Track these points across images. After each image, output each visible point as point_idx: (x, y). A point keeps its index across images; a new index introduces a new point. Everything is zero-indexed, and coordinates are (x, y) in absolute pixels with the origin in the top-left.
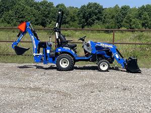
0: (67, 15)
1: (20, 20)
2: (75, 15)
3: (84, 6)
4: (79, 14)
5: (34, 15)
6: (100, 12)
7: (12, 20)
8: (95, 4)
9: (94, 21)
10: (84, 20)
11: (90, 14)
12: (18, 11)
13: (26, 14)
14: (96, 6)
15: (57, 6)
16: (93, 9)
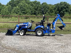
0: (48, 9)
1: (23, 11)
2: (53, 9)
3: (58, 4)
4: (55, 8)
5: (30, 9)
6: (67, 7)
7: (19, 11)
8: (65, 2)
9: (64, 12)
10: (58, 12)
11: (62, 8)
12: (22, 7)
13: (26, 8)
14: (65, 4)
15: (43, 4)
16: (63, 5)
